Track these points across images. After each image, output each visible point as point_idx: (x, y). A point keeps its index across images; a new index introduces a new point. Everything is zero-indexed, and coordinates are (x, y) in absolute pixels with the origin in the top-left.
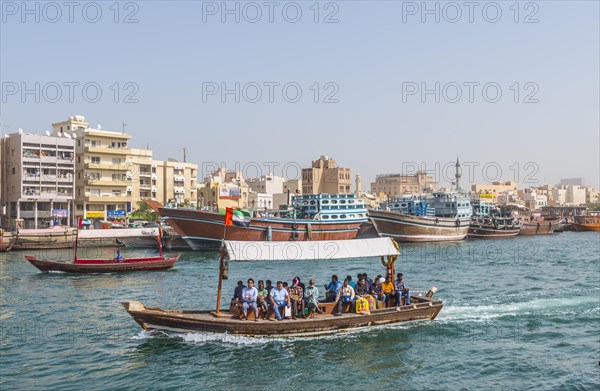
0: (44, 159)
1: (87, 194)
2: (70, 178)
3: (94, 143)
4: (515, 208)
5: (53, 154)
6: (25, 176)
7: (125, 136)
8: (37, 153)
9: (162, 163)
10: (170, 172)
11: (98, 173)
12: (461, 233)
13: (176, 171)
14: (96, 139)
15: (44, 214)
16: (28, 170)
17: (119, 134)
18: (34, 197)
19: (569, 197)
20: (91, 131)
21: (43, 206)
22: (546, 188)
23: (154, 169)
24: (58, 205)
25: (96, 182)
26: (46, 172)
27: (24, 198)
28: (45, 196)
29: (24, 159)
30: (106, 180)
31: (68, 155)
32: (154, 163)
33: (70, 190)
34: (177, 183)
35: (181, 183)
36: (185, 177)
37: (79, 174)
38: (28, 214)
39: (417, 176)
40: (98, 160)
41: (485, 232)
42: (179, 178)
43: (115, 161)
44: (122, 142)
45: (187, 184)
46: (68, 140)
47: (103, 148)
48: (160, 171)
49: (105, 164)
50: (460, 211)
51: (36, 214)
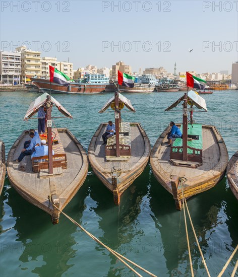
0: (10, 60)
1: (26, 73)
2: (19, 67)
3: (28, 55)
4: (179, 81)
5: (13, 59)
6: (3, 66)
7: (39, 53)
8: (7, 58)
9: (59, 63)
10: (62, 66)
11: (30, 66)
12: (152, 89)
13: (65, 65)
14: (29, 54)
15: (11, 79)
16: (5, 64)
17: (37, 52)
18: (7, 73)
19: (216, 77)
20: (27, 51)
21: (11, 76)
22: (207, 74)
23: (56, 65)
24: (16, 76)
25: (29, 69)
26: (11, 65)
27: (3, 73)
28: (10, 73)
29: (3, 60)
30: (33, 68)
31: (18, 59)
32: (56, 63)
33: (20, 71)
34: (65, 70)
35: (67, 70)
36: (68, 67)
37: (23, 66)
38: (5, 79)
39: (160, 69)
40: (30, 61)
41: (164, 89)
42: (66, 68)
43: (36, 61)
44: (38, 55)
45: (69, 70)
46: (19, 54)
47: (31, 57)
48: (59, 65)
49: (32, 62)
50: (151, 82)
51: (8, 79)
